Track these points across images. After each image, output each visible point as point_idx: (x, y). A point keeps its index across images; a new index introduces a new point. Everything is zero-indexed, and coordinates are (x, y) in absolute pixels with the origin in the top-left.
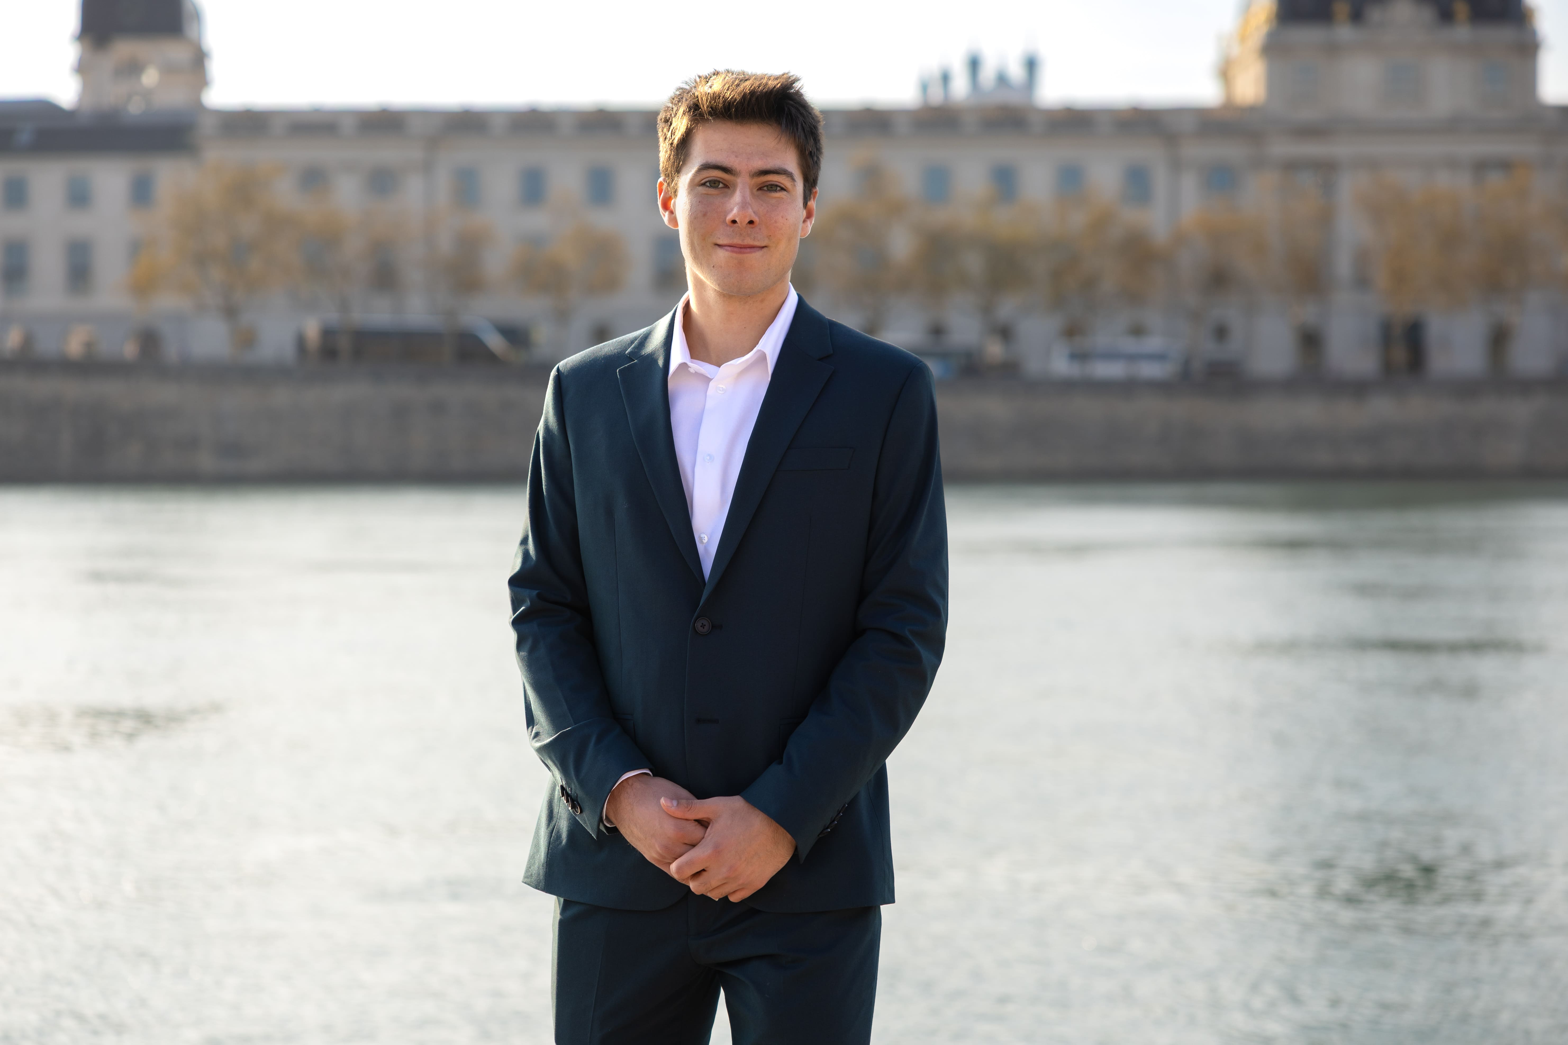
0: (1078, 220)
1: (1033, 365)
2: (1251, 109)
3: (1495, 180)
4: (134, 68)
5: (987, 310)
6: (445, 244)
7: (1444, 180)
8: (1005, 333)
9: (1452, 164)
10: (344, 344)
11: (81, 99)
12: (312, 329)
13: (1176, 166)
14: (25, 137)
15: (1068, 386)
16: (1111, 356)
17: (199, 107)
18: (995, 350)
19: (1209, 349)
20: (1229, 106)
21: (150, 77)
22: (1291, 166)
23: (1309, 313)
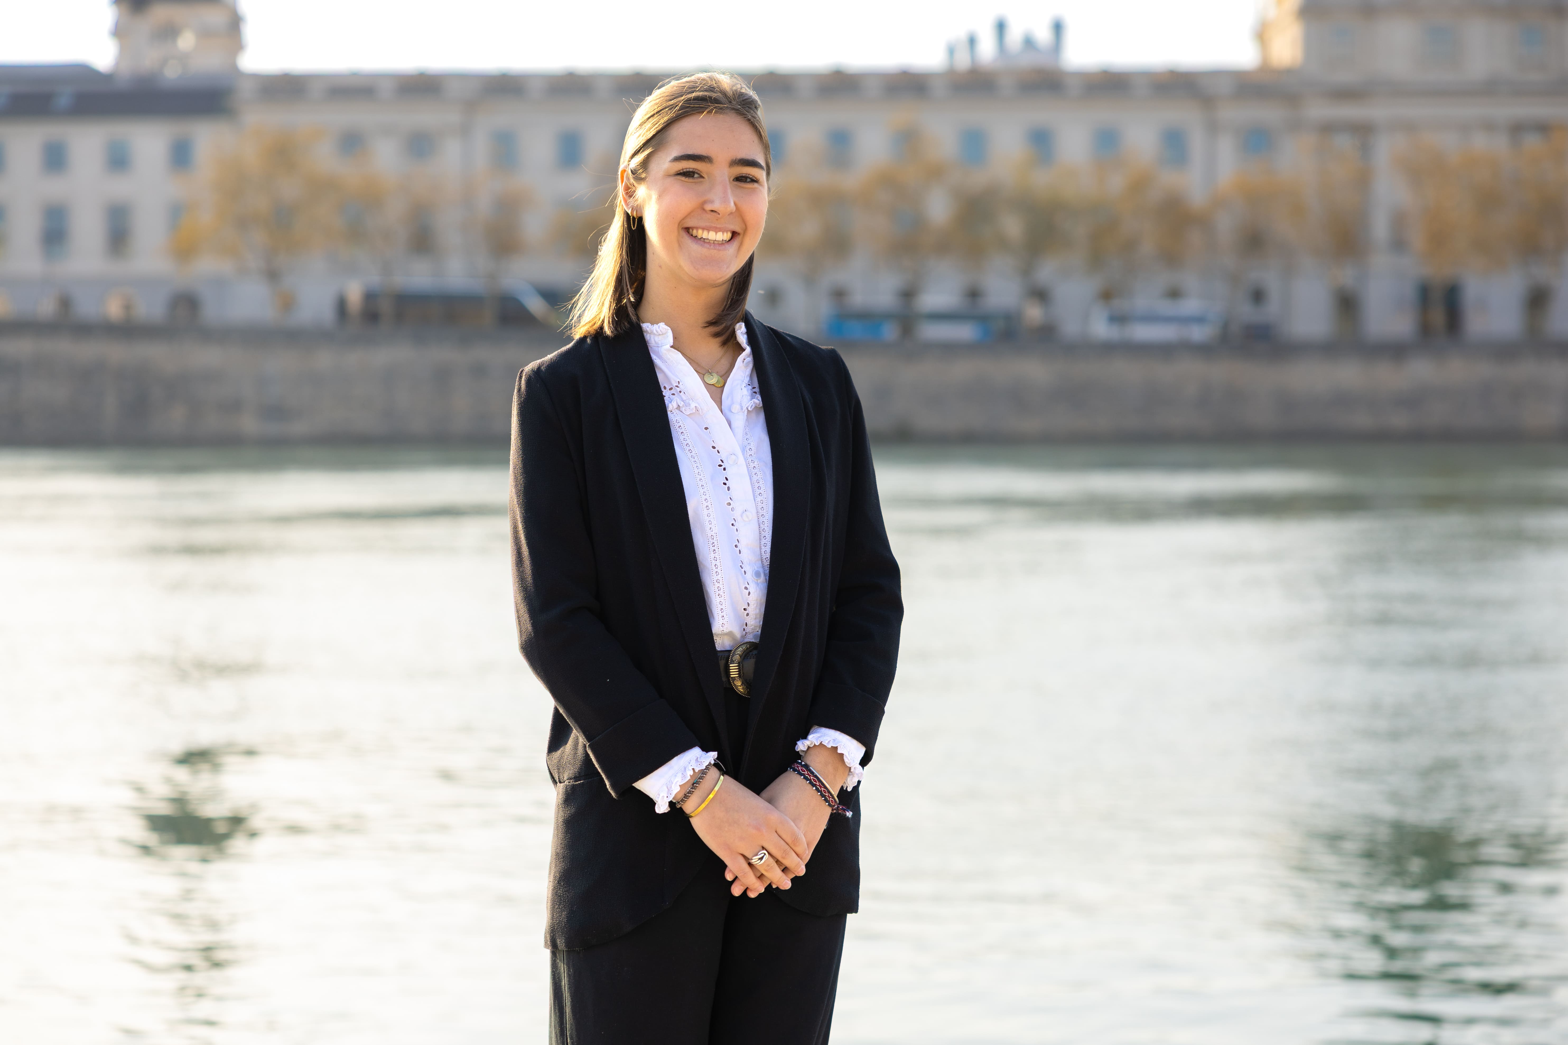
0: (1116, 183)
1: (1070, 328)
2: (1288, 72)
3: (1532, 142)
4: (170, 32)
5: (1026, 271)
6: (483, 208)
7: (1481, 143)
8: (1041, 295)
9: (1489, 127)
10: (386, 307)
11: (117, 64)
12: (354, 293)
13: (1213, 128)
14: (63, 101)
15: (1108, 349)
16: (1151, 318)
17: (236, 71)
18: (1034, 313)
19: (1246, 312)
20: (1265, 68)
21: (186, 41)
22: (1328, 129)
23: (1346, 276)
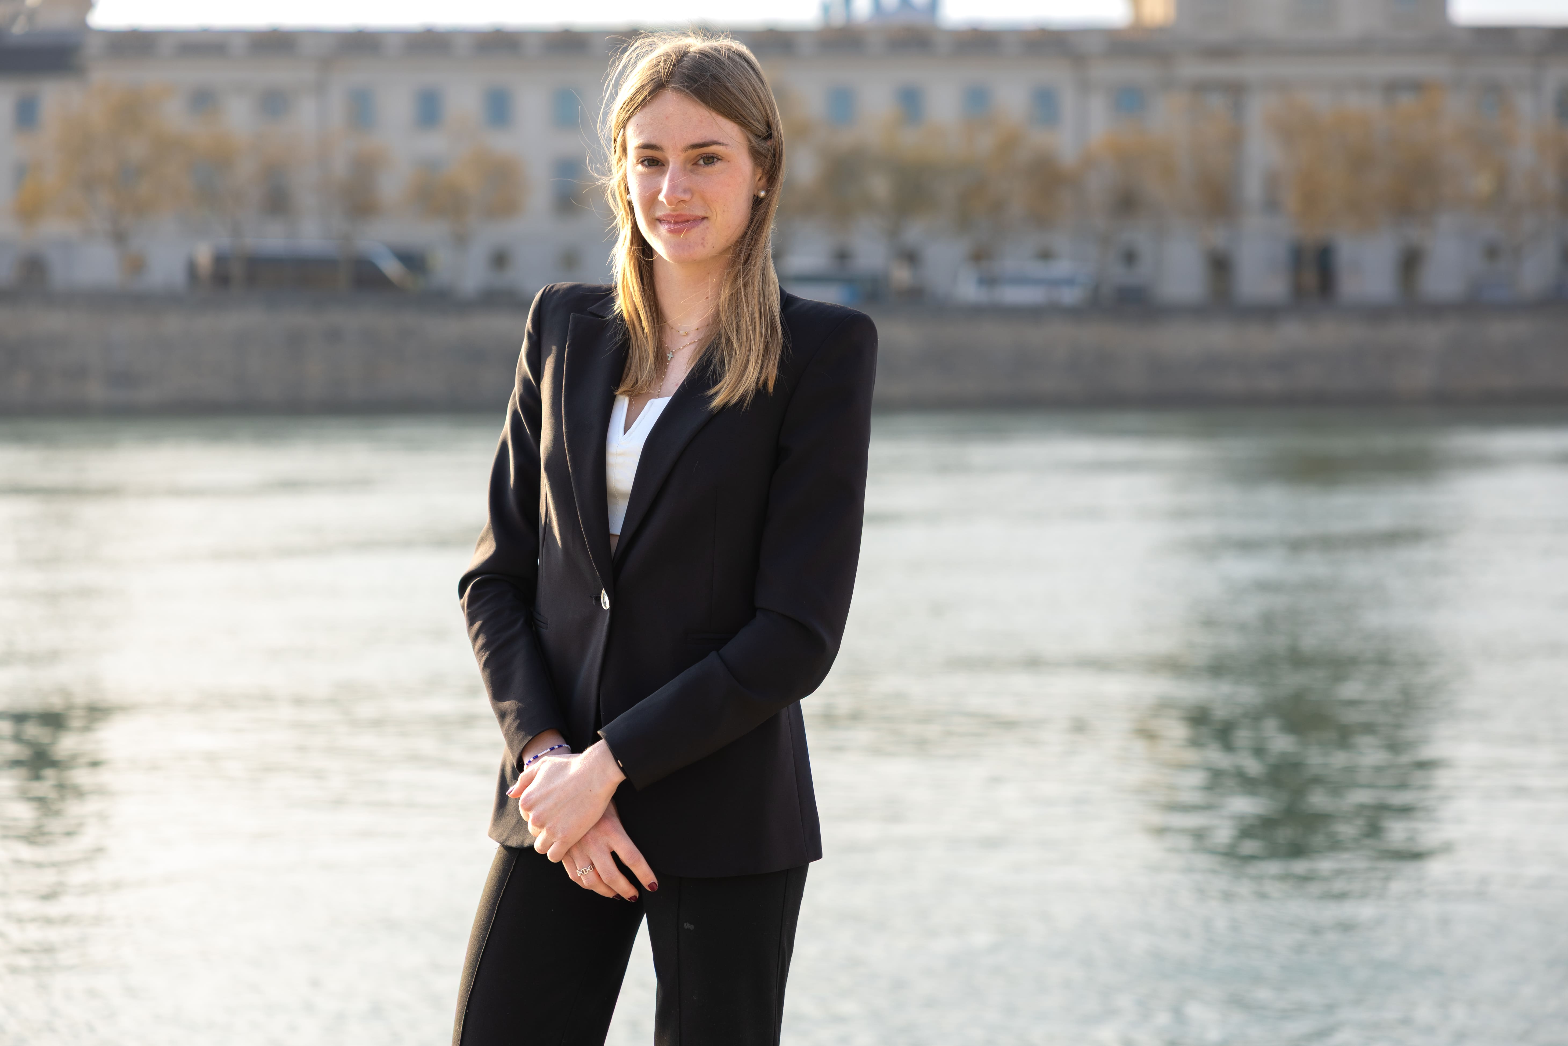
0: (985, 142)
1: (940, 288)
2: (1160, 30)
3: (1406, 101)
5: (893, 232)
6: (340, 167)
7: (1354, 101)
8: (911, 257)
9: (1362, 85)
10: (237, 270)
12: (204, 254)
13: (1084, 87)
15: (977, 311)
16: (1020, 280)
17: (85, 28)
18: (901, 275)
19: (1118, 274)
20: (1137, 27)
22: (1200, 88)
23: (1218, 237)
